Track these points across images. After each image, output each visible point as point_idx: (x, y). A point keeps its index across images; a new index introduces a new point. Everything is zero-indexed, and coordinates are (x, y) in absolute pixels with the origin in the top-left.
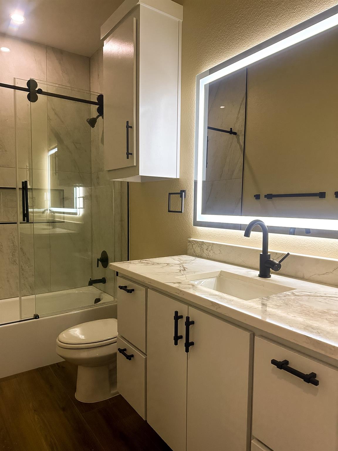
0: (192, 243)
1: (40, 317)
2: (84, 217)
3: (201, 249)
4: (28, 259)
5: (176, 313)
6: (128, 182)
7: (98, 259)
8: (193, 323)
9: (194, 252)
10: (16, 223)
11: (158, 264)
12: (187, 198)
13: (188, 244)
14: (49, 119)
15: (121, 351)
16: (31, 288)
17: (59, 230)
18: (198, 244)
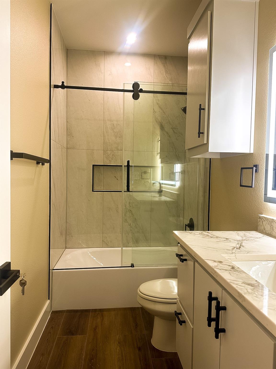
0: (262, 219)
1: (134, 266)
2: (180, 188)
3: (271, 227)
4: (135, 219)
5: (210, 293)
6: (210, 159)
7: (186, 225)
8: (224, 308)
9: (264, 230)
10: (121, 192)
11: (217, 237)
12: (260, 172)
13: (259, 220)
14: (154, 112)
15: (176, 314)
16: (136, 242)
17: (164, 198)
18: (268, 222)
